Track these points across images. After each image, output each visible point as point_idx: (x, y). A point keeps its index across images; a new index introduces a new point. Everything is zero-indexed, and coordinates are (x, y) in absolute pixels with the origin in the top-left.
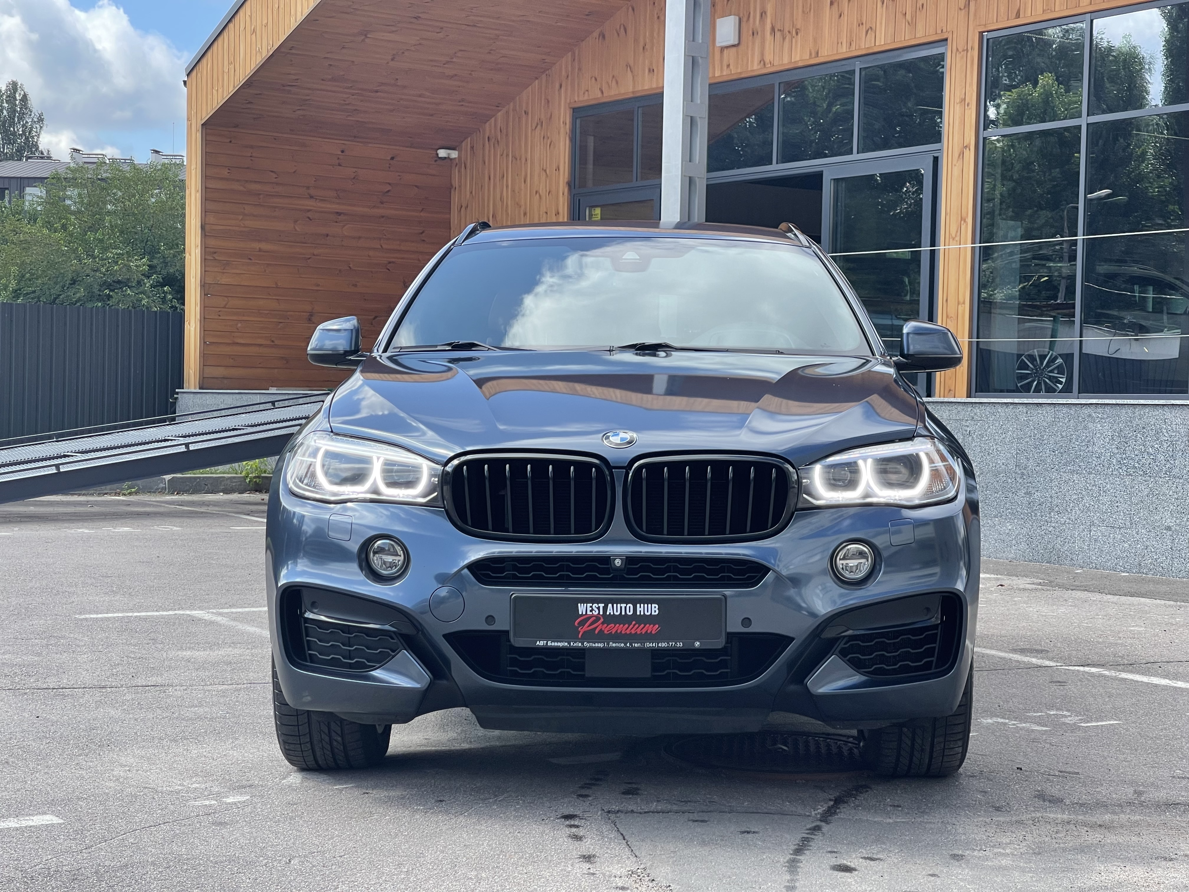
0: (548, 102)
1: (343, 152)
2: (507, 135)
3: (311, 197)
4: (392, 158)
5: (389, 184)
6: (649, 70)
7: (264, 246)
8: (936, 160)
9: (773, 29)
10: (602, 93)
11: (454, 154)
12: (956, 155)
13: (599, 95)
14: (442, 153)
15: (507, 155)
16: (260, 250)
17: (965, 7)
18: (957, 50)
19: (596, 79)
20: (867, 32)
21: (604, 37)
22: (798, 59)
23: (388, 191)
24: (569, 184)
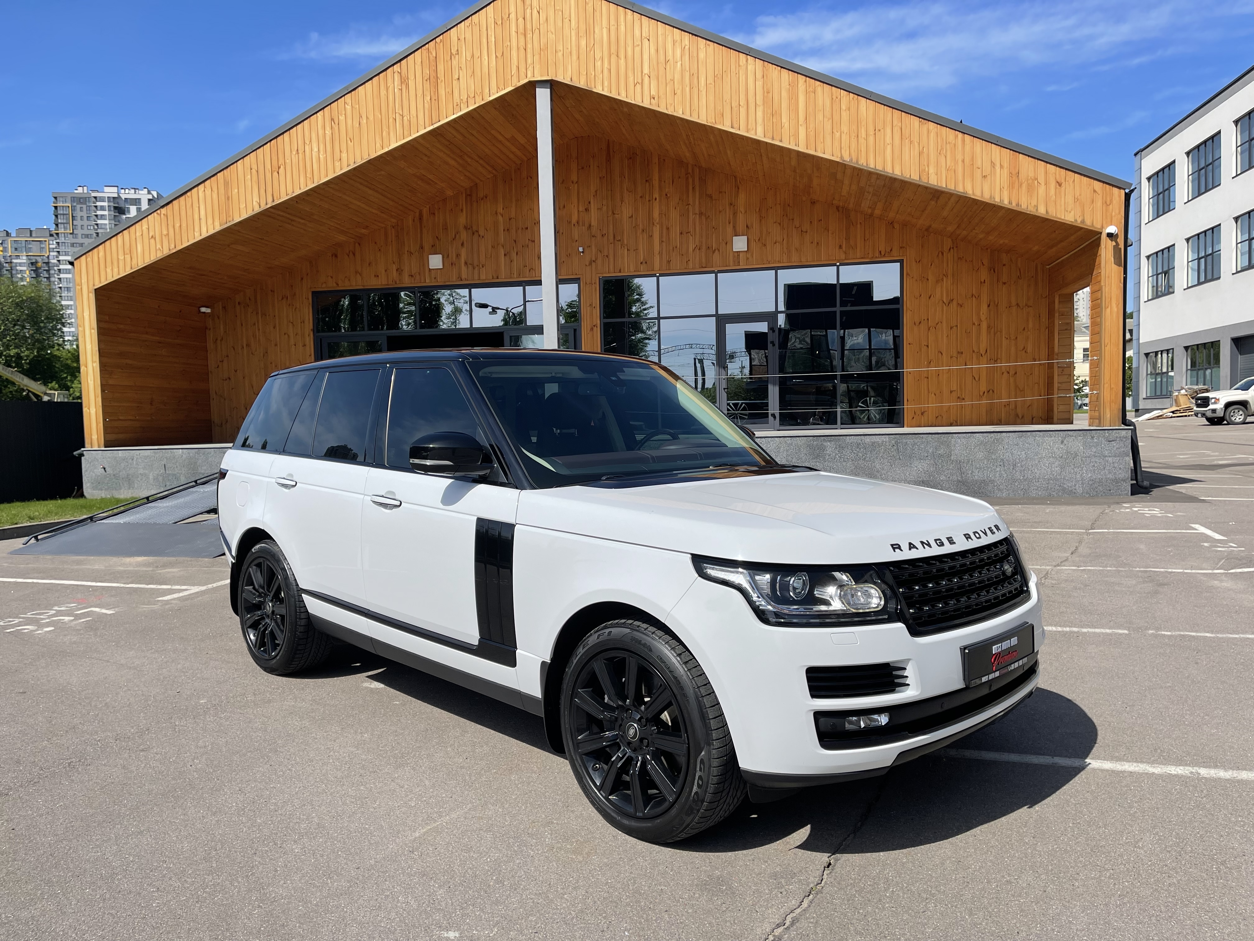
0: (292, 286)
1: (159, 307)
2: (256, 302)
3: (147, 333)
4: (180, 311)
5: (180, 326)
6: (375, 276)
7: (129, 362)
8: (575, 330)
9: (466, 263)
10: (338, 285)
11: (208, 310)
12: (589, 329)
13: (335, 285)
14: (203, 310)
15: (257, 313)
16: (126, 364)
17: (589, 265)
18: (586, 283)
19: (332, 277)
20: (530, 271)
21: (336, 256)
22: (484, 278)
23: (180, 330)
24: (313, 330)
